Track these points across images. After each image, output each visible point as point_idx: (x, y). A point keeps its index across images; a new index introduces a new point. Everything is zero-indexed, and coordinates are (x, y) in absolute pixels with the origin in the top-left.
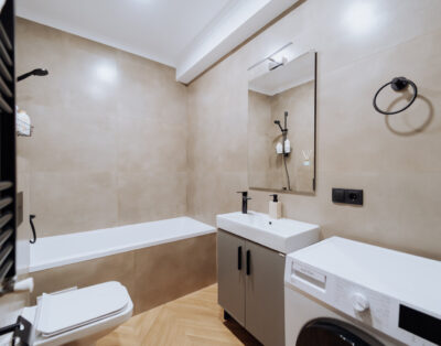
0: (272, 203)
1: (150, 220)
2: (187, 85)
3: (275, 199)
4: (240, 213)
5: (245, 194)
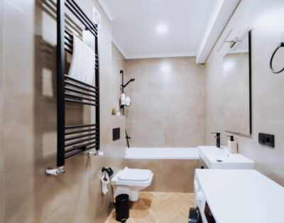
0: (229, 142)
1: (181, 147)
2: (203, 64)
3: (232, 139)
4: (215, 147)
5: (218, 134)
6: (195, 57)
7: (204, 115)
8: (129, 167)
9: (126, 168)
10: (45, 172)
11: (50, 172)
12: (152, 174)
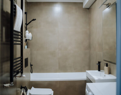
0: (105, 67)
3: (107, 65)
4: (97, 71)
5: (99, 63)
6: (82, 3)
7: (89, 47)
8: (35, 87)
9: (33, 88)
10: (4, 85)
11: (5, 85)
12: (53, 92)
